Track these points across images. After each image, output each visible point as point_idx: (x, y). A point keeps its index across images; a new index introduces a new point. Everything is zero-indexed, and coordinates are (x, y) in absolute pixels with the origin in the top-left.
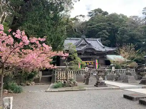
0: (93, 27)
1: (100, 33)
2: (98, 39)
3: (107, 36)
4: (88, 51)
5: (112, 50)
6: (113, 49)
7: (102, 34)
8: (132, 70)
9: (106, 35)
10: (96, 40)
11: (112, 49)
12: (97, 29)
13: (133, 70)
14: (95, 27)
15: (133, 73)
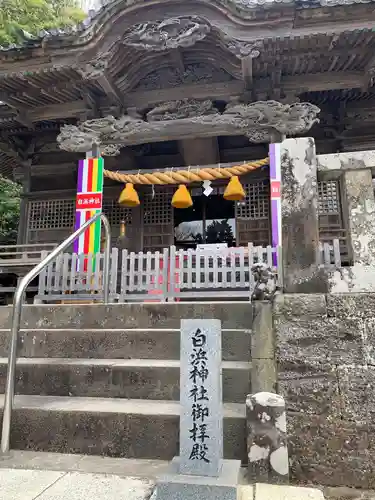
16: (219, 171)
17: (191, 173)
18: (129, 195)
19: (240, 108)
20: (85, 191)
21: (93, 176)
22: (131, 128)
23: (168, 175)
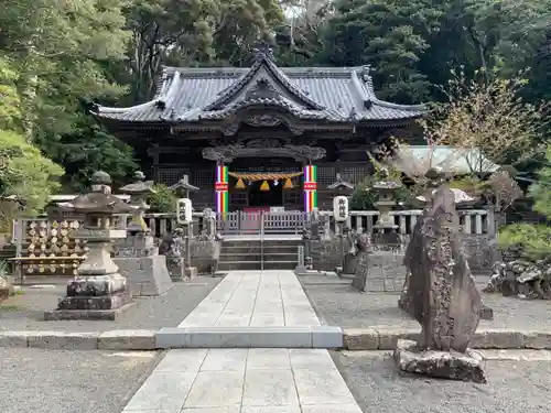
0: (353, 18)
1: (379, 40)
2: (355, 71)
3: (411, 54)
4: (254, 121)
5: (404, 114)
6: (414, 110)
7: (391, 46)
8: (473, 217)
9: (410, 48)
10: (349, 76)
11: (408, 110)
12: (367, 23)
13: (484, 217)
14: (360, 16)
15: (479, 230)
16: (282, 176)
17: (269, 176)
18: (240, 184)
19: (293, 147)
20: (219, 181)
21: (223, 173)
22: (238, 150)
23: (259, 176)
